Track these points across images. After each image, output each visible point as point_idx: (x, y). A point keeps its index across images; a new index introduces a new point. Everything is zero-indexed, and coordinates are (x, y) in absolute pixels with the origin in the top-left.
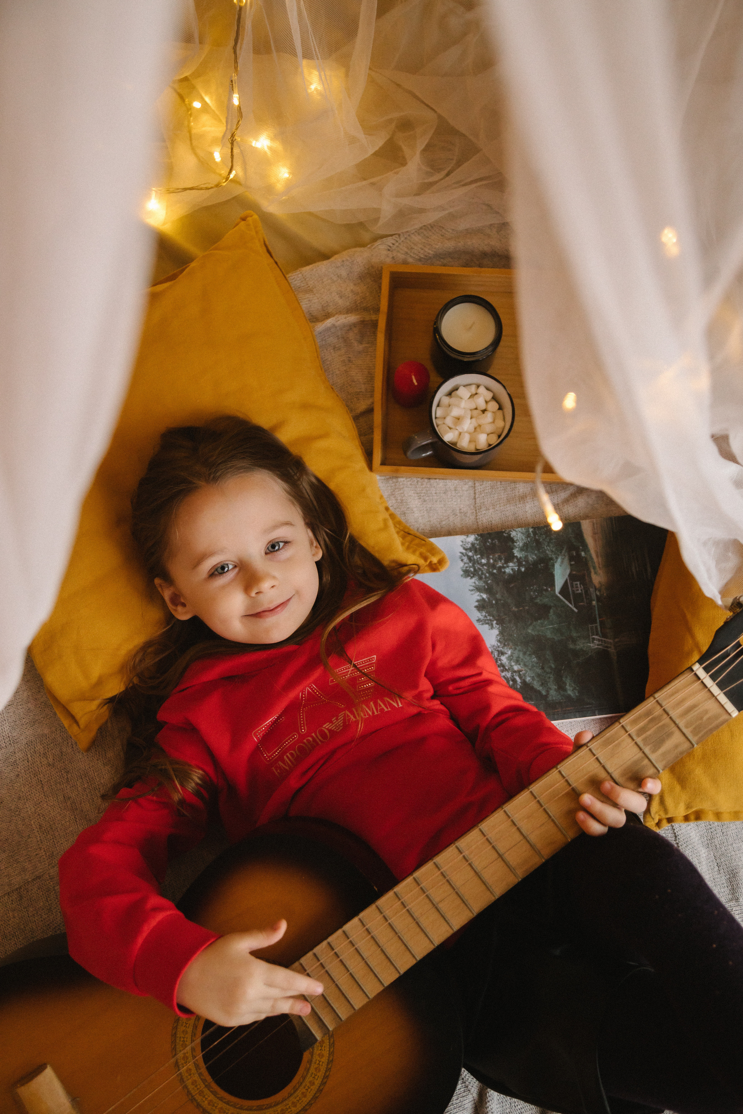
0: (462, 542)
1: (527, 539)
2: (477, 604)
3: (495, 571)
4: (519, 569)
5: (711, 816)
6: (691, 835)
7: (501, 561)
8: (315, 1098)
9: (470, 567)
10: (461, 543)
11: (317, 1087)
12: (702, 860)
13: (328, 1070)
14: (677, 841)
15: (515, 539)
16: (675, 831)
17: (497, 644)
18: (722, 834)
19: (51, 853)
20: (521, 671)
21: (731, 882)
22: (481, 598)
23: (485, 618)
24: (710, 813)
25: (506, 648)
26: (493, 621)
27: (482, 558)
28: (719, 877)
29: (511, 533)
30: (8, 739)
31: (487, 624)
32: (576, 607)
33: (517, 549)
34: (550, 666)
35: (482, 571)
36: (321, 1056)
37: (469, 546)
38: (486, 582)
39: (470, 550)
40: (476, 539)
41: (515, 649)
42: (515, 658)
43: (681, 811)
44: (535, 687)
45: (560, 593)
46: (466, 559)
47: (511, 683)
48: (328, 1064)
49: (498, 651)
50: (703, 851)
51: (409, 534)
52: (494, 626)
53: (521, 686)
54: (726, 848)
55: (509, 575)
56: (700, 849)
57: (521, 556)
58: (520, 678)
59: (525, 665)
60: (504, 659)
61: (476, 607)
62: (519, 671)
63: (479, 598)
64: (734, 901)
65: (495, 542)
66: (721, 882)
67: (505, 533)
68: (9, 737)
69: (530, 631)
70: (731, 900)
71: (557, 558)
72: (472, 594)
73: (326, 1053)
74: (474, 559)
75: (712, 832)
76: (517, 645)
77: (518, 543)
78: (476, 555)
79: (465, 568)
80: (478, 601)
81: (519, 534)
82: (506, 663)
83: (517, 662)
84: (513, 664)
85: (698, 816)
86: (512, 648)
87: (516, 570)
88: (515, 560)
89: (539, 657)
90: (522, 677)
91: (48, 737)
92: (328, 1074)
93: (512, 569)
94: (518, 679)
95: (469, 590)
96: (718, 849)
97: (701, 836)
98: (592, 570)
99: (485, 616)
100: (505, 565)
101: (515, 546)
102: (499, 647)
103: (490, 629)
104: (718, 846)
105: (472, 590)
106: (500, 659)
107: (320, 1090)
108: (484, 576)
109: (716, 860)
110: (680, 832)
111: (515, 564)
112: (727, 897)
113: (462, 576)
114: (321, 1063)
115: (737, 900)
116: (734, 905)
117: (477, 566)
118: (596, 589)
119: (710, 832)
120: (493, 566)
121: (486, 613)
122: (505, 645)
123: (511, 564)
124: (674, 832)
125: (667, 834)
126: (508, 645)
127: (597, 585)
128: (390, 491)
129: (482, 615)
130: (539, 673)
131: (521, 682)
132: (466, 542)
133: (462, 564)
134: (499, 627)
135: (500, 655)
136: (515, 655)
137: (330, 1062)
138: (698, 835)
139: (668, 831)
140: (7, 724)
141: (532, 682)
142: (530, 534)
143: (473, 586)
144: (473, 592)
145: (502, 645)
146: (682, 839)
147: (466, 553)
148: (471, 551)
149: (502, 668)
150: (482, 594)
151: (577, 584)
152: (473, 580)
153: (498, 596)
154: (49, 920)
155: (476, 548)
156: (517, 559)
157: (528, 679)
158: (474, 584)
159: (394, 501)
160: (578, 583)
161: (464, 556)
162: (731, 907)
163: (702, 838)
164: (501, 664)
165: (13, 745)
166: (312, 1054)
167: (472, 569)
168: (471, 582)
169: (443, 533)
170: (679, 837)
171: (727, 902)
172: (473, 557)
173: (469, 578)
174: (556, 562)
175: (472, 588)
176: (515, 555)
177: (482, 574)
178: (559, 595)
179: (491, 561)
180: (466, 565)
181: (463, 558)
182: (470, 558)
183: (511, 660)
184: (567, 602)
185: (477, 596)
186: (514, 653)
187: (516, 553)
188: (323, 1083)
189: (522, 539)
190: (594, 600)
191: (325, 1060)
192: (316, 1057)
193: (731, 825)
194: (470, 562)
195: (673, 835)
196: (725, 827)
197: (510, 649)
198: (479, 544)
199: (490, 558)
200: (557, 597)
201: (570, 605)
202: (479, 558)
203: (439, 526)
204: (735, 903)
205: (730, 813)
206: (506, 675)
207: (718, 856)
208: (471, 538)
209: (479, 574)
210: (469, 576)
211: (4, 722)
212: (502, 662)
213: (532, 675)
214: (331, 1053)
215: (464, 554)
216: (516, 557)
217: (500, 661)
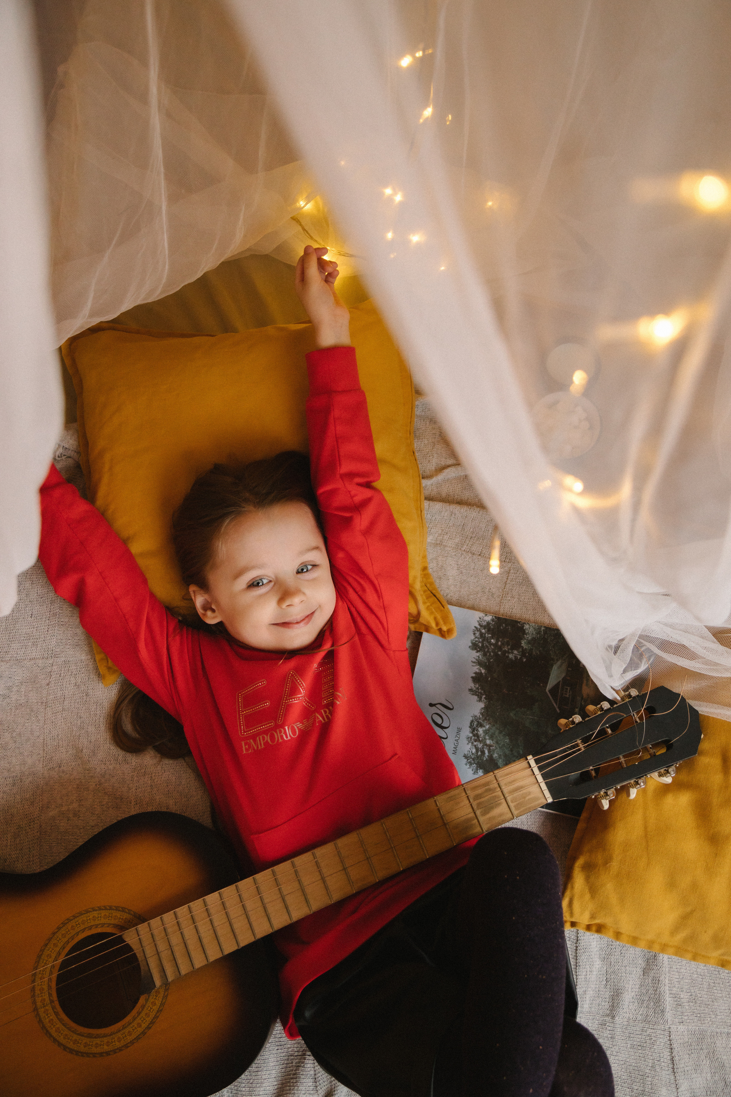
0: (480, 618)
1: (537, 635)
2: (474, 675)
3: (500, 653)
4: (520, 658)
5: (611, 933)
6: (592, 944)
7: (507, 646)
8: (138, 1038)
9: (479, 642)
10: (478, 619)
11: (143, 1030)
12: (594, 969)
13: (156, 1017)
14: (577, 945)
15: (527, 632)
16: (579, 935)
17: (480, 716)
18: (620, 954)
19: (51, 757)
20: (492, 746)
21: (613, 1000)
22: (480, 672)
23: (477, 690)
24: (611, 930)
25: (486, 721)
26: (483, 695)
27: (492, 638)
28: (604, 991)
29: (525, 625)
30: (52, 652)
31: (476, 695)
32: (559, 708)
33: (525, 641)
34: (519, 751)
35: (489, 649)
36: (154, 1004)
37: (485, 624)
38: (488, 660)
39: (484, 627)
40: (493, 620)
41: (494, 725)
42: (490, 733)
43: (584, 919)
44: (499, 764)
45: (549, 691)
46: (478, 634)
47: (479, 753)
48: (158, 1011)
49: (478, 722)
50: (598, 963)
51: (435, 596)
52: (482, 700)
53: (487, 759)
54: (619, 967)
55: (511, 660)
56: (596, 959)
57: (527, 647)
58: (489, 752)
59: (497, 743)
60: (481, 731)
61: (472, 677)
62: (490, 746)
63: (477, 671)
64: (610, 1017)
65: (508, 629)
66: (605, 996)
67: (520, 624)
68: (52, 650)
69: (512, 714)
70: (608, 1015)
71: (558, 660)
72: (473, 666)
73: (158, 1003)
74: (485, 637)
75: (611, 949)
76: (496, 723)
77: (528, 636)
78: (488, 634)
79: (474, 641)
80: (475, 673)
81: (531, 629)
82: (481, 735)
83: (491, 737)
84: (487, 737)
85: (600, 929)
86: (491, 724)
87: (519, 658)
88: (521, 650)
89: (511, 740)
90: (491, 752)
91: (83, 662)
92: (154, 1021)
93: (515, 657)
94: (486, 752)
95: (472, 661)
96: (612, 966)
97: (601, 949)
98: (585, 682)
99: (478, 689)
100: (510, 651)
101: (524, 637)
102: (480, 718)
103: (477, 701)
104: (612, 963)
105: (474, 662)
106: (477, 729)
107: (144, 1033)
108: (488, 654)
109: (607, 975)
110: (582, 938)
111: (519, 653)
112: (605, 1011)
113: (470, 647)
114: (152, 1010)
115: (613, 1017)
116: (609, 1021)
117: (486, 643)
118: (582, 698)
119: (610, 948)
120: (500, 648)
121: (479, 686)
122: (486, 719)
123: (515, 652)
124: (577, 935)
125: (570, 935)
126: (489, 720)
127: (585, 696)
128: (435, 555)
129: (475, 687)
130: (507, 754)
131: (488, 756)
132: (483, 619)
133: (473, 637)
134: (486, 702)
135: (479, 726)
136: (492, 731)
137: (159, 1011)
138: (598, 946)
139: (573, 933)
140: (55, 639)
141: (498, 759)
142: (541, 632)
143: (476, 659)
144: (474, 664)
145: (484, 719)
146: (582, 944)
147: (480, 629)
148: (484, 629)
149: (476, 738)
150: (481, 669)
151: (567, 689)
152: (478, 654)
153: (495, 675)
154: (29, 811)
155: (490, 628)
156: (523, 649)
157: (495, 755)
158: (478, 658)
159: (435, 565)
160: (569, 688)
161: (478, 631)
162: (605, 1021)
163: (601, 950)
164: (477, 734)
165: (53, 658)
166: (147, 1000)
167: (480, 645)
168: (475, 655)
169: (467, 606)
170: (580, 942)
171: (603, 1015)
172: (485, 634)
173: (476, 651)
174: (555, 663)
175: (474, 660)
176: (522, 645)
177: (488, 651)
178: (548, 692)
179: (500, 643)
180: (477, 639)
181: (476, 632)
182: (481, 634)
183: (487, 734)
184: (553, 701)
185: (476, 669)
186: (491, 729)
187: (523, 643)
188: (148, 1028)
189: (533, 634)
190: (577, 708)
191: (155, 1008)
192: (149, 1004)
193: (631, 949)
194: (481, 638)
195: (575, 938)
196: (625, 948)
197: (489, 724)
198: (494, 625)
199: (499, 641)
200: (546, 693)
201: (555, 705)
202: (490, 637)
203: (466, 597)
204: (611, 1020)
205: (629, 936)
206: (477, 745)
207: (610, 972)
208: (488, 618)
209: (485, 651)
210: (476, 649)
211: (53, 637)
212: (479, 732)
213: (500, 754)
214: (162, 1004)
215: (478, 629)
216: (522, 647)
217: (477, 731)
